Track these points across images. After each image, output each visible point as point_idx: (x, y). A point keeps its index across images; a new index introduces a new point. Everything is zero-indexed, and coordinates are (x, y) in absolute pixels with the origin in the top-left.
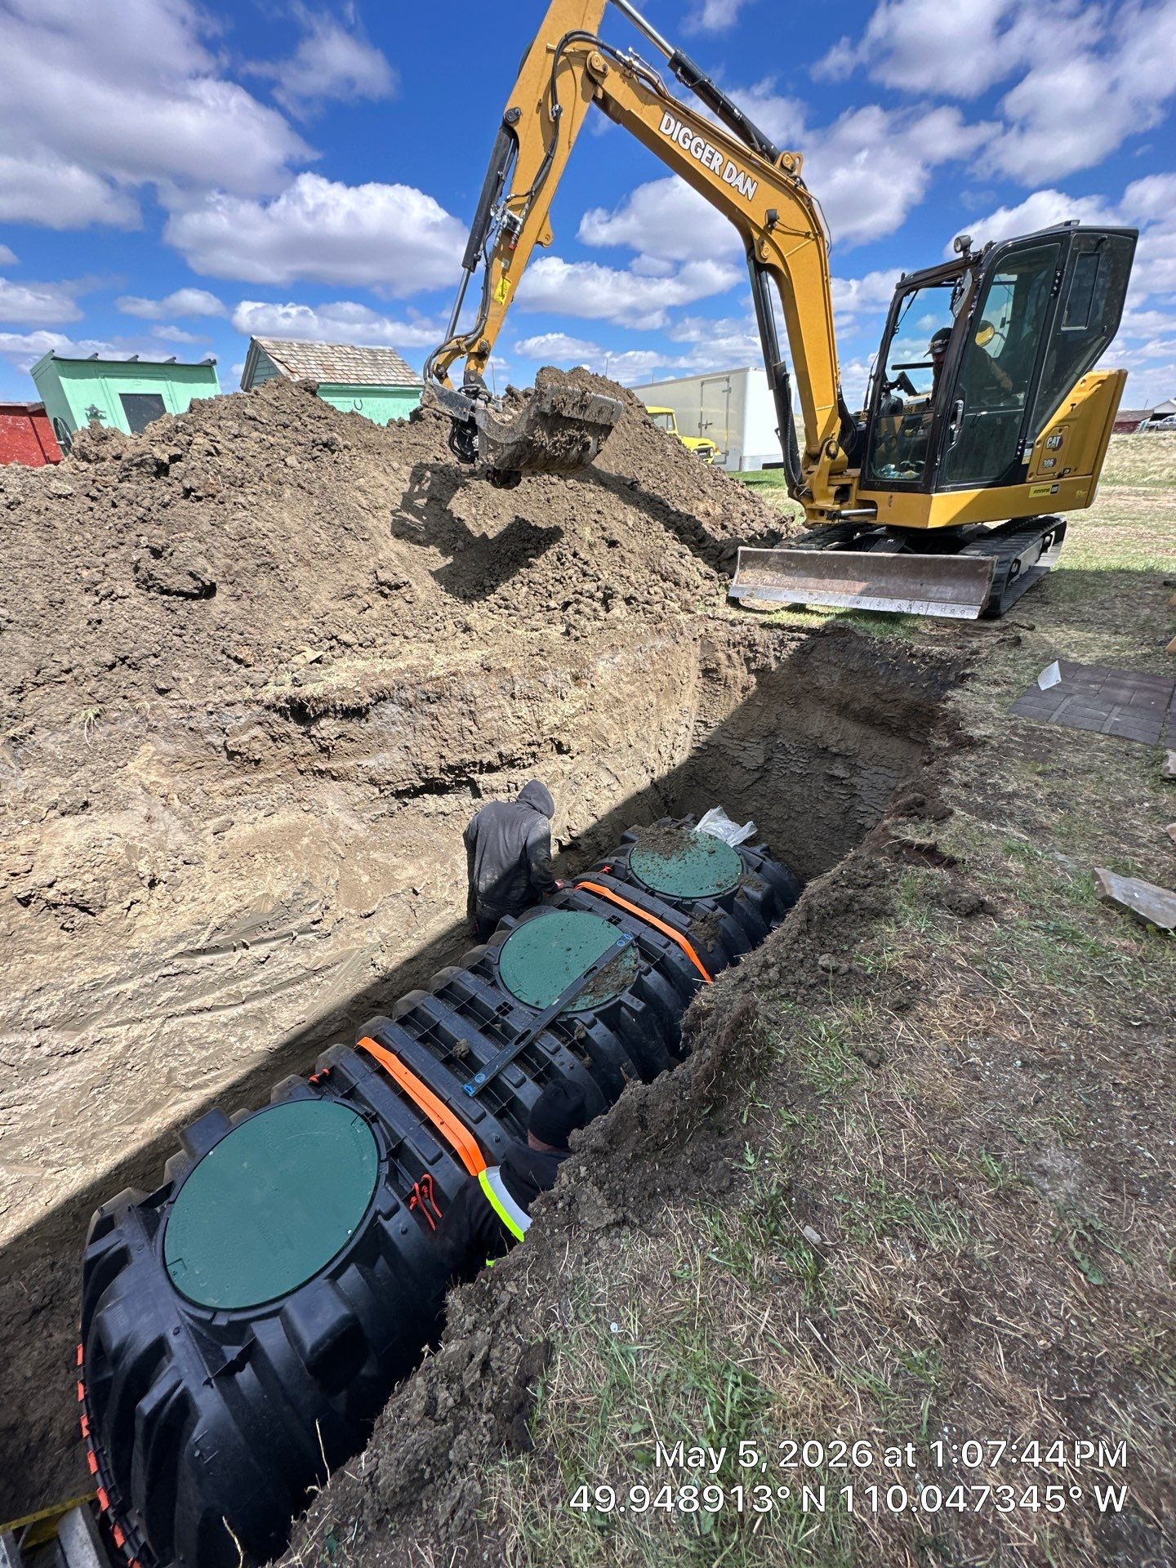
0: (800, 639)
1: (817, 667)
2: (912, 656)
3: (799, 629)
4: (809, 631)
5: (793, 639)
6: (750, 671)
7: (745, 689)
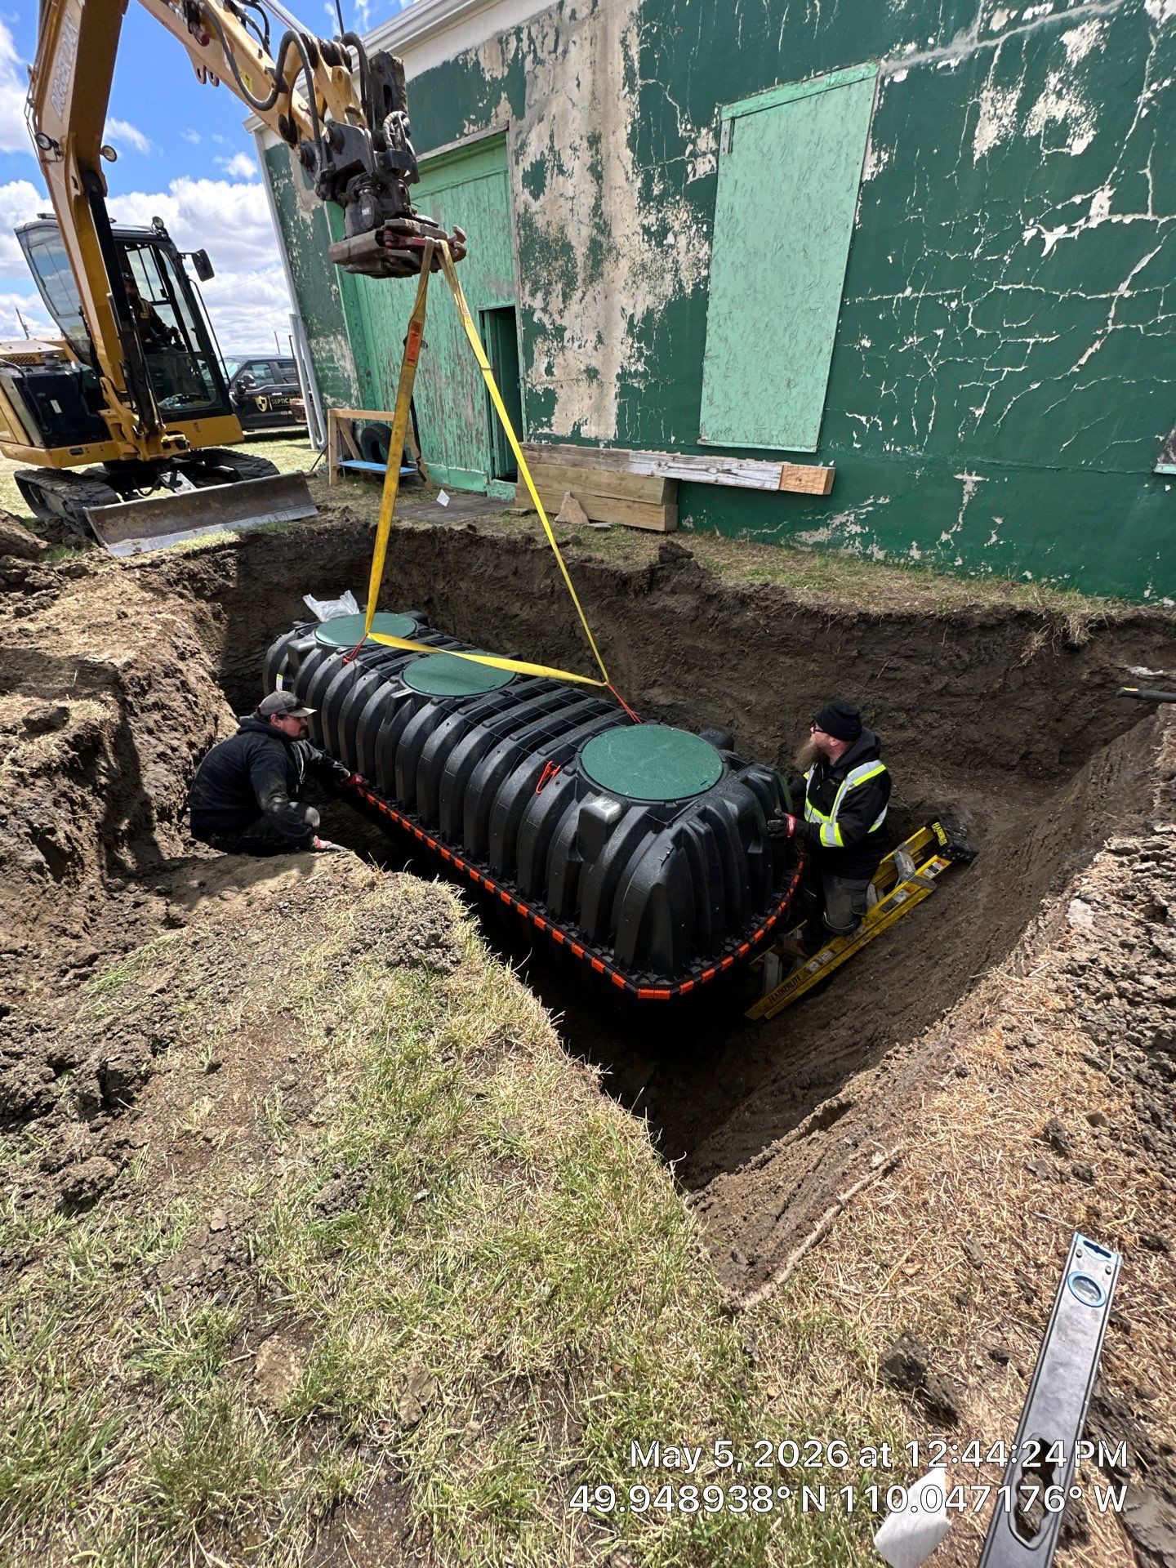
0: (230, 555)
1: (262, 570)
2: (320, 534)
3: (222, 547)
4: (231, 545)
5: (224, 557)
6: (208, 600)
7: (216, 616)
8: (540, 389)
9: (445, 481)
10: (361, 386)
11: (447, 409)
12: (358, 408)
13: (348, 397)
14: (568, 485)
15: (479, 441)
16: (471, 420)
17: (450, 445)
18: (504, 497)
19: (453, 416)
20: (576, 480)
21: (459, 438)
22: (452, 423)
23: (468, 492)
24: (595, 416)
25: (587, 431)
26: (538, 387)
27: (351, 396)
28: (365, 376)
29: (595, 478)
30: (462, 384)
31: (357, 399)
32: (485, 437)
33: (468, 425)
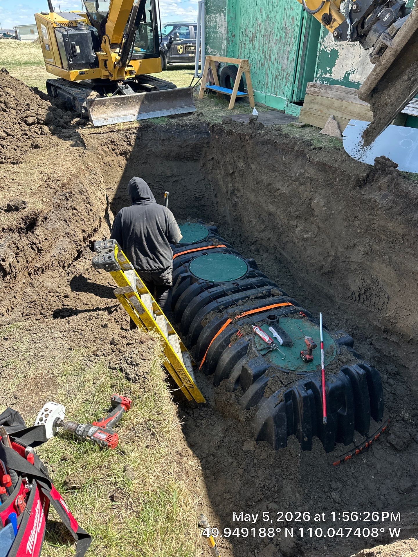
1: (148, 143)
2: (182, 126)
5: (131, 134)
6: (118, 155)
7: (120, 165)
8: (329, 49)
9: (263, 102)
10: (228, 43)
11: (272, 59)
12: (224, 56)
13: (219, 49)
14: (334, 111)
15: (287, 79)
16: (285, 66)
17: (270, 80)
18: (294, 115)
19: (276, 63)
20: (339, 109)
21: (276, 77)
22: (273, 68)
23: (274, 110)
24: (360, 69)
25: (352, 78)
26: (328, 48)
27: (221, 48)
28: (231, 37)
29: (351, 108)
30: (284, 44)
31: (224, 51)
32: (291, 78)
33: (283, 69)
